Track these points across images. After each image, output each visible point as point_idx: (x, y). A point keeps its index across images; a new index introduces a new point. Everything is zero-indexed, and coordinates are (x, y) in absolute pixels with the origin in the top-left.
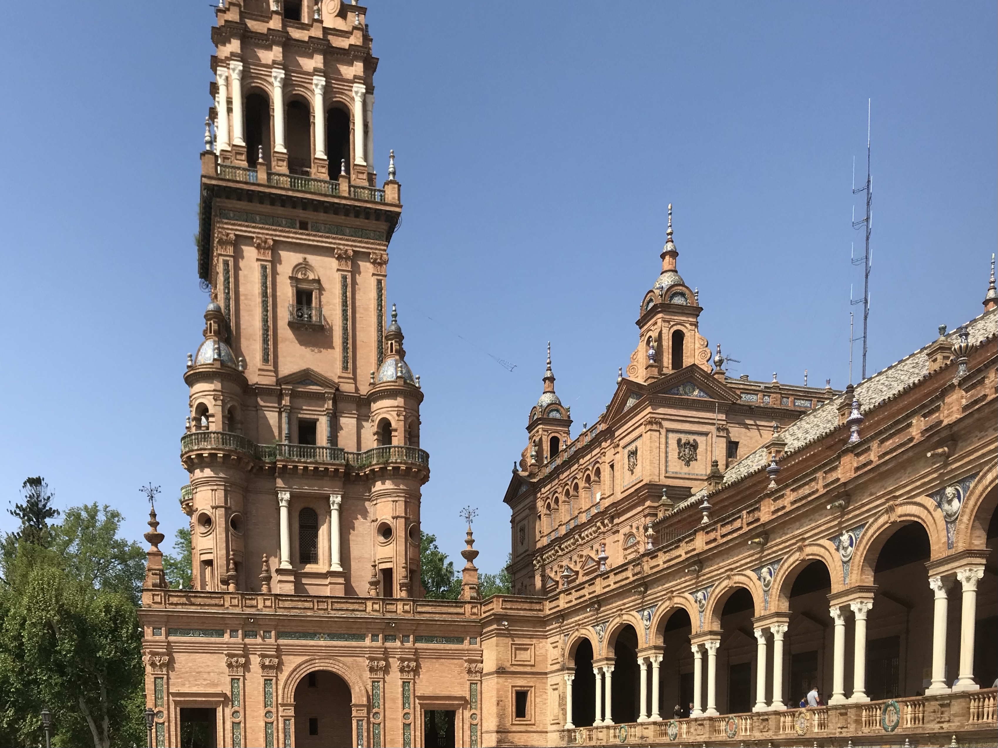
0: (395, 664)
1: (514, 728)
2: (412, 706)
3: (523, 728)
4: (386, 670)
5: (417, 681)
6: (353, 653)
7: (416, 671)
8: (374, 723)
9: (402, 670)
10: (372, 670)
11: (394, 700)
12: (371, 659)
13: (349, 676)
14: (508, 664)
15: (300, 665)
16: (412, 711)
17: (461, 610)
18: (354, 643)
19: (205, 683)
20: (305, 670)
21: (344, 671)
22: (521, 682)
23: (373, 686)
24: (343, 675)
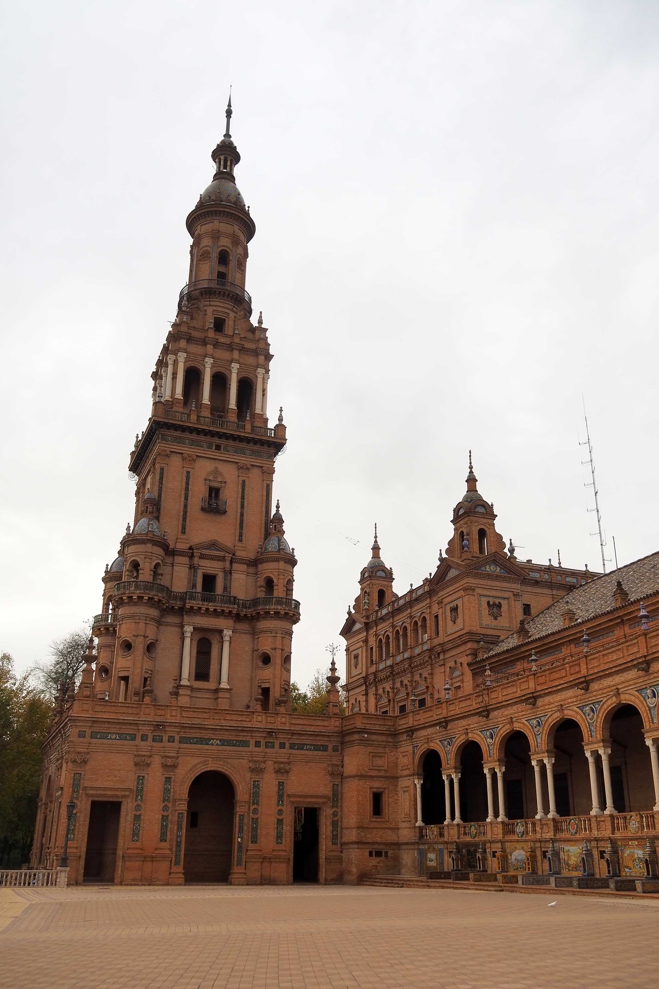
0: (272, 767)
1: (372, 825)
2: (285, 803)
3: (378, 825)
4: (265, 772)
5: (289, 781)
6: (239, 757)
7: (289, 773)
8: (252, 818)
9: (278, 772)
10: (254, 771)
11: (270, 797)
13: (235, 776)
14: (366, 769)
15: (196, 765)
16: (284, 808)
18: (240, 749)
19: (115, 779)
20: (199, 769)
21: (231, 772)
22: (377, 784)
23: (254, 785)
24: (230, 775)
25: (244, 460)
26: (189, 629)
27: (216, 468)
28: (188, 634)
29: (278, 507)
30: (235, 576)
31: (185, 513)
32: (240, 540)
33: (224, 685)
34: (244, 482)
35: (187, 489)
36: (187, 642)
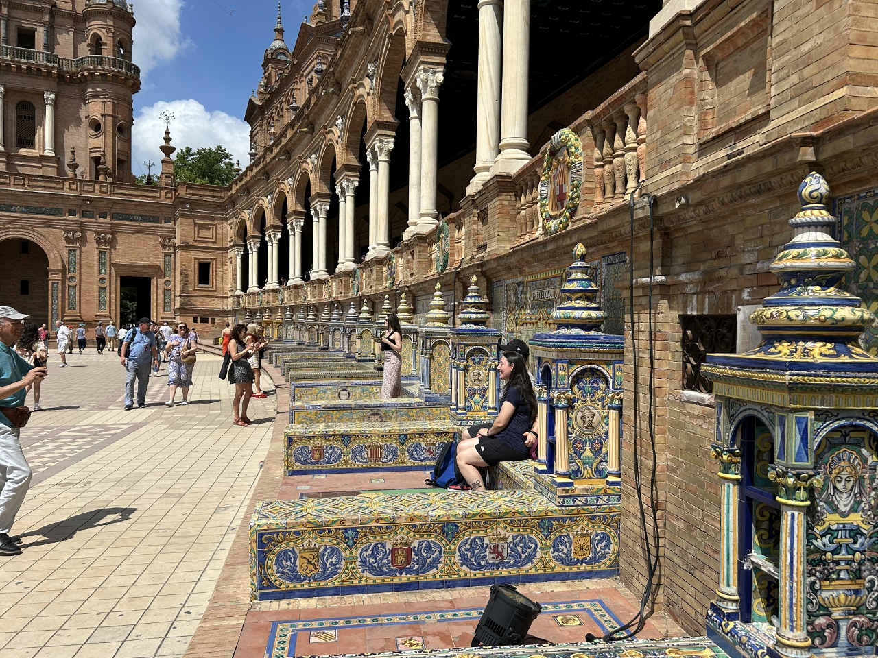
0: (91, 236)
1: (196, 294)
2: (108, 272)
3: (204, 294)
4: (83, 241)
5: (113, 251)
6: (50, 225)
7: (112, 243)
8: (69, 286)
9: (98, 241)
10: (68, 240)
11: (89, 266)
12: (68, 231)
14: (191, 240)
16: (107, 277)
17: (158, 195)
18: (51, 217)
22: (203, 255)
23: (69, 253)
33: (50, 152)
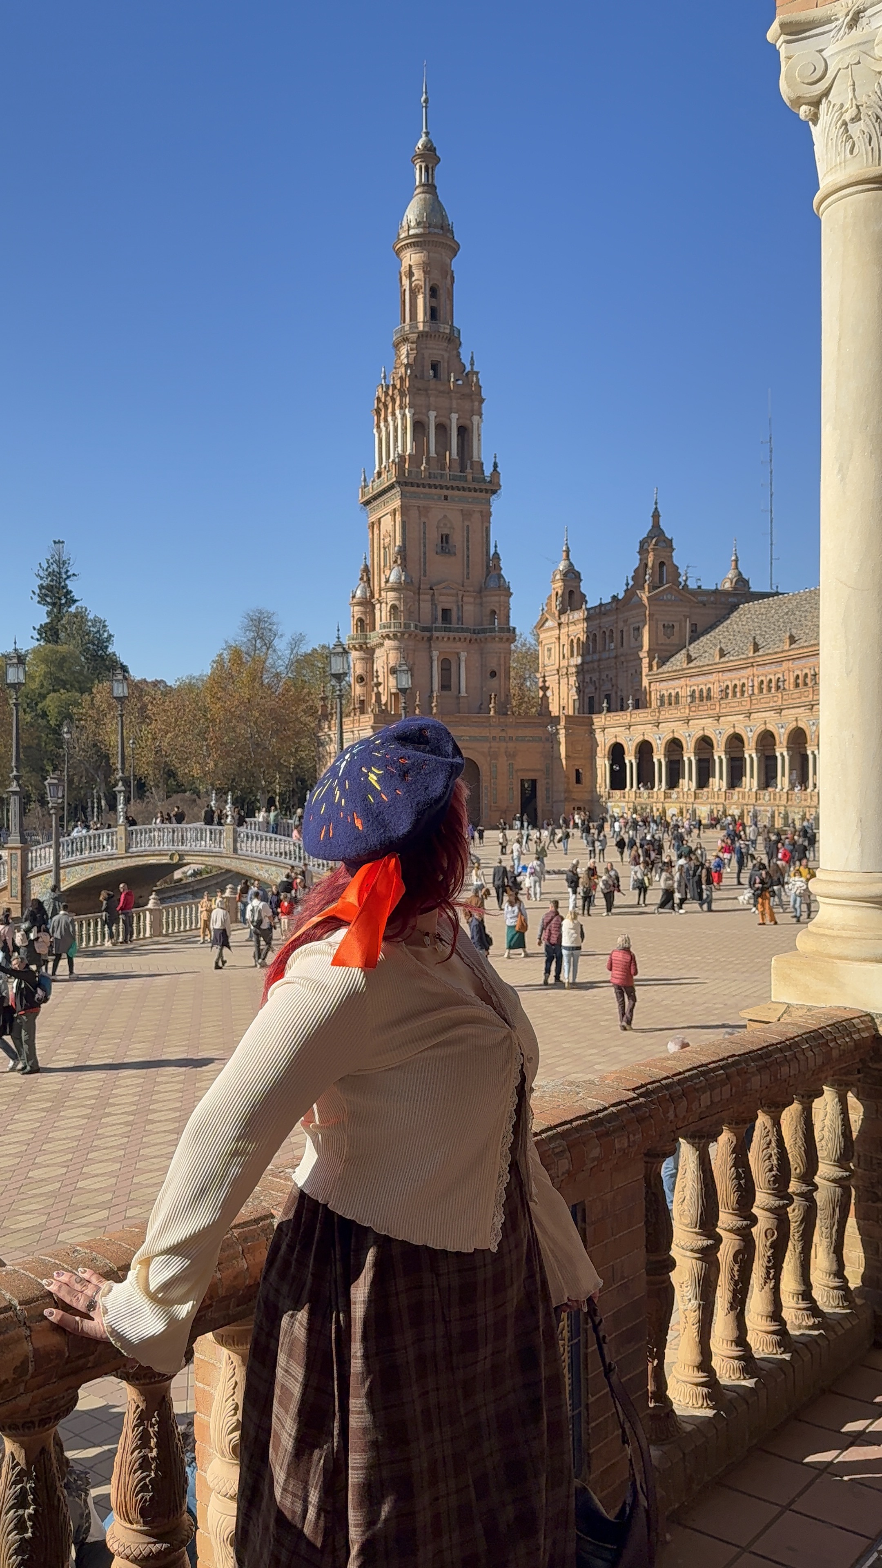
0: (504, 754)
1: (574, 790)
2: (514, 778)
3: (579, 790)
4: (499, 757)
5: (516, 763)
6: (481, 747)
7: (516, 757)
8: (493, 788)
9: (508, 757)
10: (492, 757)
11: (503, 774)
12: (492, 751)
13: (479, 761)
14: (570, 753)
16: (513, 781)
18: (483, 742)
21: (477, 758)
22: (578, 763)
23: (492, 767)
24: (476, 760)
25: (467, 506)
26: (435, 654)
27: (445, 516)
28: (435, 658)
29: (496, 547)
30: (465, 608)
31: (425, 558)
32: (468, 579)
33: (463, 693)
34: (468, 526)
35: (425, 538)
36: (435, 664)
